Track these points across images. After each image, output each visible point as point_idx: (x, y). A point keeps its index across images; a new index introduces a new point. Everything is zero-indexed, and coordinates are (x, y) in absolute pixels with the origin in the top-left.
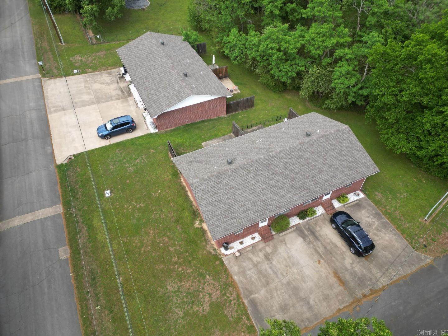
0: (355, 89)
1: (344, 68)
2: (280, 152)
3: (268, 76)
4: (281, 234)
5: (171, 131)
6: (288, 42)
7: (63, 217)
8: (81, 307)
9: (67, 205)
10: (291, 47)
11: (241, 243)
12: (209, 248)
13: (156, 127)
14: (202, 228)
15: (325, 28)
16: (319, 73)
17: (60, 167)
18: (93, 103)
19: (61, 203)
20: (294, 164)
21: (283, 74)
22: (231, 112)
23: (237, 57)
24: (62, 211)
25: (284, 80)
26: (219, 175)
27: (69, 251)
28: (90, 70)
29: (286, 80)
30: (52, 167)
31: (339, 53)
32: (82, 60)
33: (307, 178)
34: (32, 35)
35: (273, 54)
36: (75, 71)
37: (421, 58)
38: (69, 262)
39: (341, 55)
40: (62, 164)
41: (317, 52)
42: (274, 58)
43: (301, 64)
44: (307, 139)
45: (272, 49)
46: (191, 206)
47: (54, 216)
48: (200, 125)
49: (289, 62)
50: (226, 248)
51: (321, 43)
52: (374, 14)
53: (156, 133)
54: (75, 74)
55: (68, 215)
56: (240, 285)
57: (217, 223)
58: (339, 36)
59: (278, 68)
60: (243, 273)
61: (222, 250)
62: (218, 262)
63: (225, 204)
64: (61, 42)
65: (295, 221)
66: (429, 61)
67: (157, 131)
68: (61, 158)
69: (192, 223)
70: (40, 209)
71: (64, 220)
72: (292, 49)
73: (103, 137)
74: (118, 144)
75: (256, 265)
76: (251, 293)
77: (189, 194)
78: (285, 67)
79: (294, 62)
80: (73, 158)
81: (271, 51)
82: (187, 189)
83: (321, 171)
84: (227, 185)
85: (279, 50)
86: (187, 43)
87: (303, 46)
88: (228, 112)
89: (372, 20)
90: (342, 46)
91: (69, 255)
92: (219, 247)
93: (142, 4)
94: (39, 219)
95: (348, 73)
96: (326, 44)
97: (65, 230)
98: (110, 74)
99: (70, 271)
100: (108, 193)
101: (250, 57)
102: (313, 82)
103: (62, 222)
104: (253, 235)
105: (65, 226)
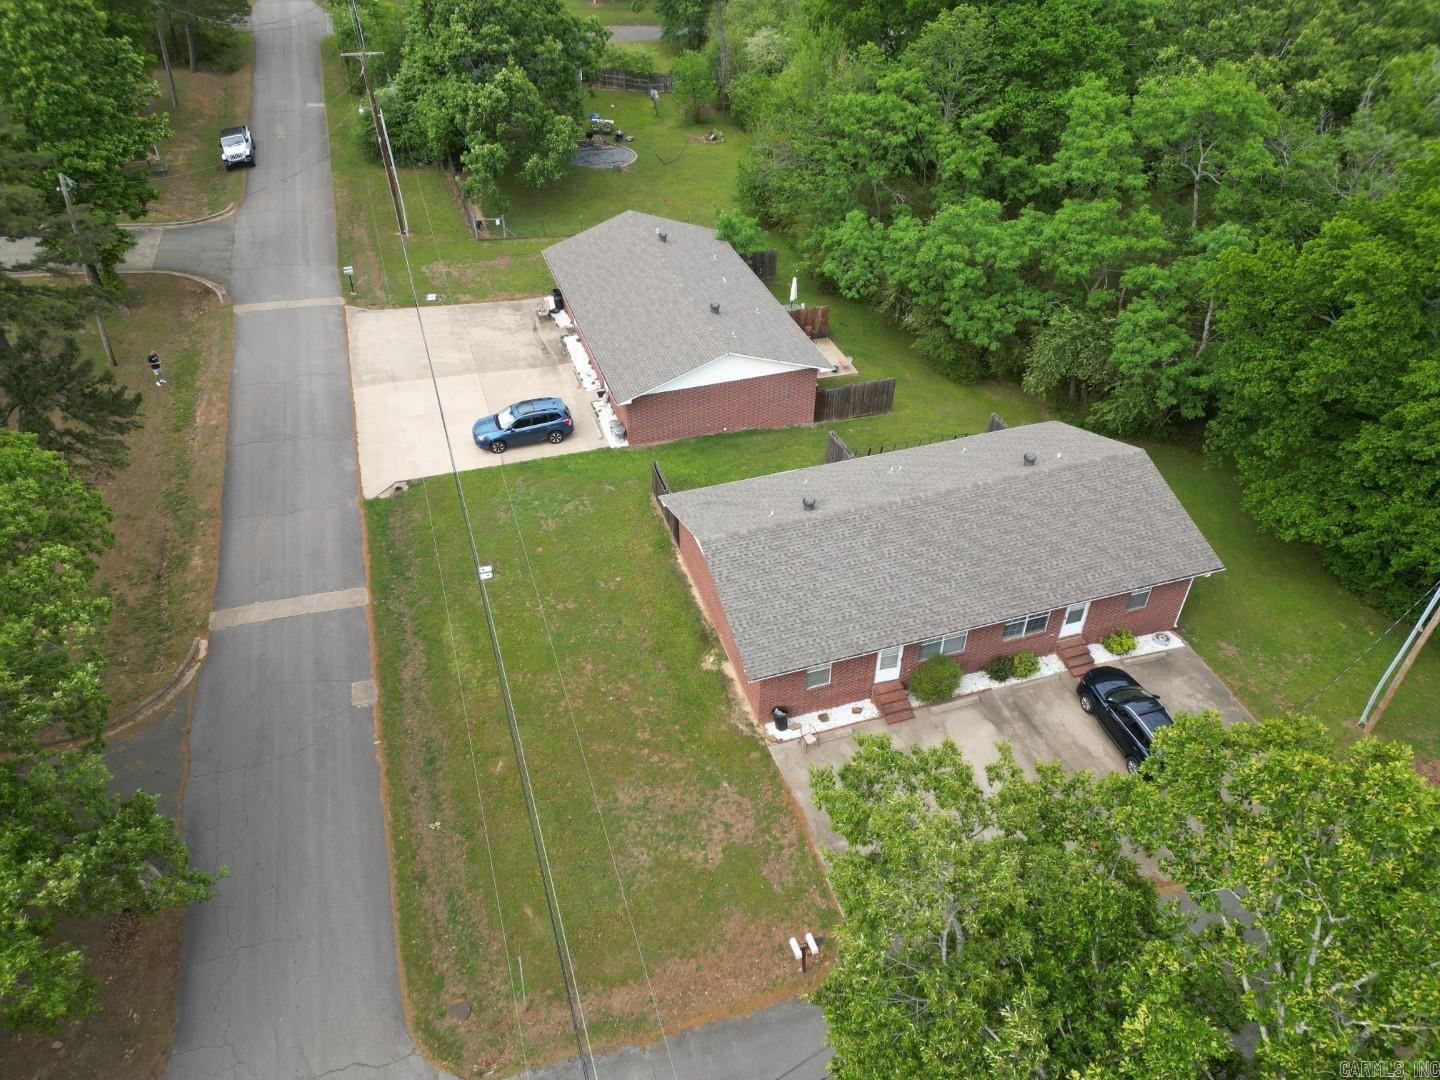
0: (1174, 371)
1: (1147, 311)
2: (949, 493)
3: (938, 333)
4: (935, 709)
5: (663, 447)
6: (996, 242)
7: (369, 615)
8: (395, 815)
9: (381, 591)
10: (1004, 254)
11: (823, 718)
12: (734, 720)
13: (625, 435)
14: (720, 673)
15: (1097, 209)
16: (1077, 327)
17: (372, 505)
18: (467, 370)
19: (368, 583)
20: (982, 526)
21: (980, 325)
22: (829, 417)
23: (857, 279)
24: (367, 602)
25: (982, 340)
26: (779, 531)
27: (376, 691)
28: (468, 297)
29: (986, 341)
30: (352, 504)
31: (1133, 275)
32: (449, 274)
33: (1016, 563)
34: (333, 210)
35: (954, 272)
36: (431, 297)
37: (1341, 277)
38: (374, 714)
39: (1140, 280)
40: (377, 499)
41: (1076, 269)
42: (958, 281)
43: (1030, 303)
44: (1028, 470)
45: (951, 256)
46: (698, 620)
47: (347, 611)
48: (740, 440)
49: (996, 297)
50: (782, 724)
51: (1084, 248)
52: (1233, 184)
53: (622, 451)
54: (431, 303)
55: (382, 611)
57: (764, 641)
58: (1137, 234)
59: (966, 309)
61: (771, 728)
62: (755, 755)
63: (789, 598)
64: (403, 229)
65: (976, 682)
66: (1362, 286)
67: (626, 444)
68: (377, 483)
69: (697, 660)
70: (315, 592)
71: (370, 622)
72: (1006, 260)
73: (487, 446)
74: (523, 466)
77: (695, 592)
78: (986, 308)
79: (1010, 298)
80: (406, 488)
81: (948, 262)
82: (691, 581)
83: (1055, 551)
84: (798, 556)
85: (971, 263)
86: (727, 245)
87: (1036, 257)
88: (818, 416)
89: (1227, 197)
90: (1143, 258)
91: (376, 699)
92: (763, 720)
93: (616, 158)
94: (309, 615)
95: (1155, 325)
96: (1099, 249)
97: (372, 644)
98: (517, 309)
99: (376, 736)
100: (486, 573)
101: (891, 282)
102: (1059, 350)
103: (367, 626)
104: (859, 704)
105: (371, 636)
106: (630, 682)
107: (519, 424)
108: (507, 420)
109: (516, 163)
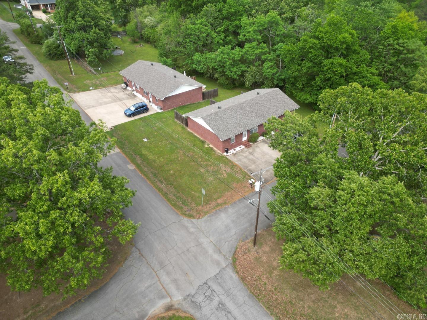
0: (277, 75)
1: (268, 64)
2: (246, 101)
3: (224, 78)
4: (255, 144)
5: (171, 110)
6: (234, 54)
7: (122, 153)
9: (122, 148)
10: (237, 56)
11: (235, 150)
12: (217, 154)
13: (162, 109)
14: (209, 147)
15: (254, 44)
16: (255, 70)
18: (112, 102)
19: (117, 147)
20: (254, 106)
21: (234, 73)
22: (206, 99)
23: (202, 68)
24: (120, 151)
25: (235, 77)
26: (216, 113)
28: (101, 87)
29: (236, 77)
31: (264, 57)
32: (92, 83)
33: (263, 112)
34: (48, 72)
35: (226, 61)
36: (91, 88)
38: (136, 170)
39: (265, 57)
40: (108, 131)
41: (252, 57)
42: (228, 63)
43: (243, 67)
44: (258, 95)
45: (225, 58)
46: (200, 139)
48: (188, 106)
49: (236, 67)
50: (227, 152)
51: (253, 52)
52: (278, 35)
53: (161, 113)
54: (92, 90)
55: (124, 152)
56: (240, 165)
57: (222, 133)
58: (261, 49)
59: (230, 70)
60: (240, 160)
61: (225, 154)
62: (224, 158)
63: (223, 125)
64: (72, 74)
65: (261, 138)
66: (311, 47)
67: (162, 111)
69: (203, 146)
72: (237, 58)
73: (130, 116)
74: (141, 119)
75: (246, 157)
76: (247, 167)
77: (196, 135)
78: (234, 69)
79: (238, 67)
80: (113, 128)
81: (225, 60)
83: (269, 109)
84: (222, 117)
85: (230, 59)
86: (165, 66)
87: (242, 56)
88: (203, 99)
89: (278, 39)
90: (265, 53)
91: (135, 167)
92: (223, 152)
93: (119, 52)
95: (271, 66)
96: (256, 52)
97: (127, 158)
98: (116, 88)
99: (139, 173)
100: (145, 140)
101: (211, 67)
102: (252, 76)
103: (123, 155)
104: (240, 146)
105: (125, 157)
106: (192, 152)
107: (136, 109)
108: (133, 109)
109: (101, 53)
